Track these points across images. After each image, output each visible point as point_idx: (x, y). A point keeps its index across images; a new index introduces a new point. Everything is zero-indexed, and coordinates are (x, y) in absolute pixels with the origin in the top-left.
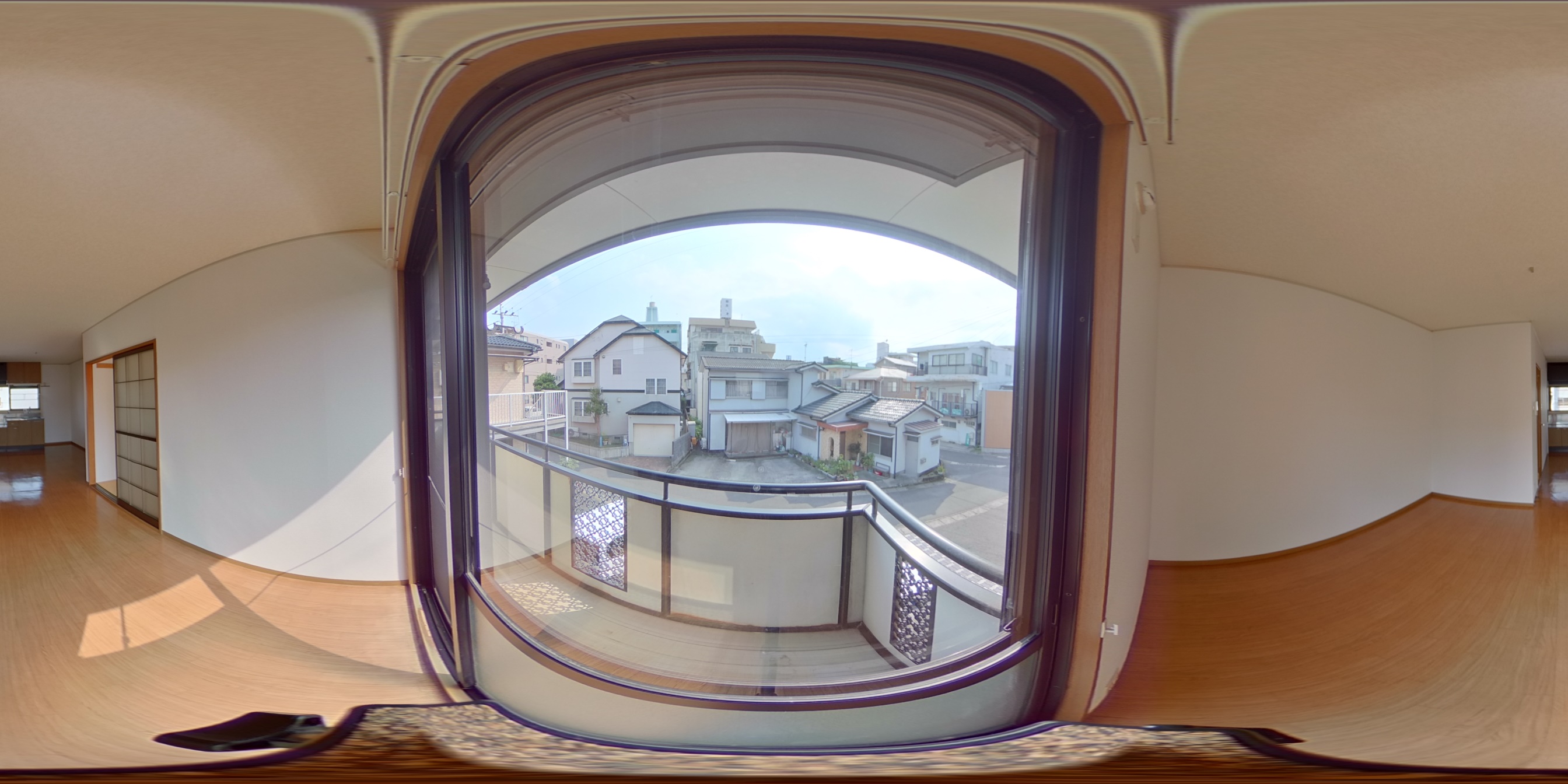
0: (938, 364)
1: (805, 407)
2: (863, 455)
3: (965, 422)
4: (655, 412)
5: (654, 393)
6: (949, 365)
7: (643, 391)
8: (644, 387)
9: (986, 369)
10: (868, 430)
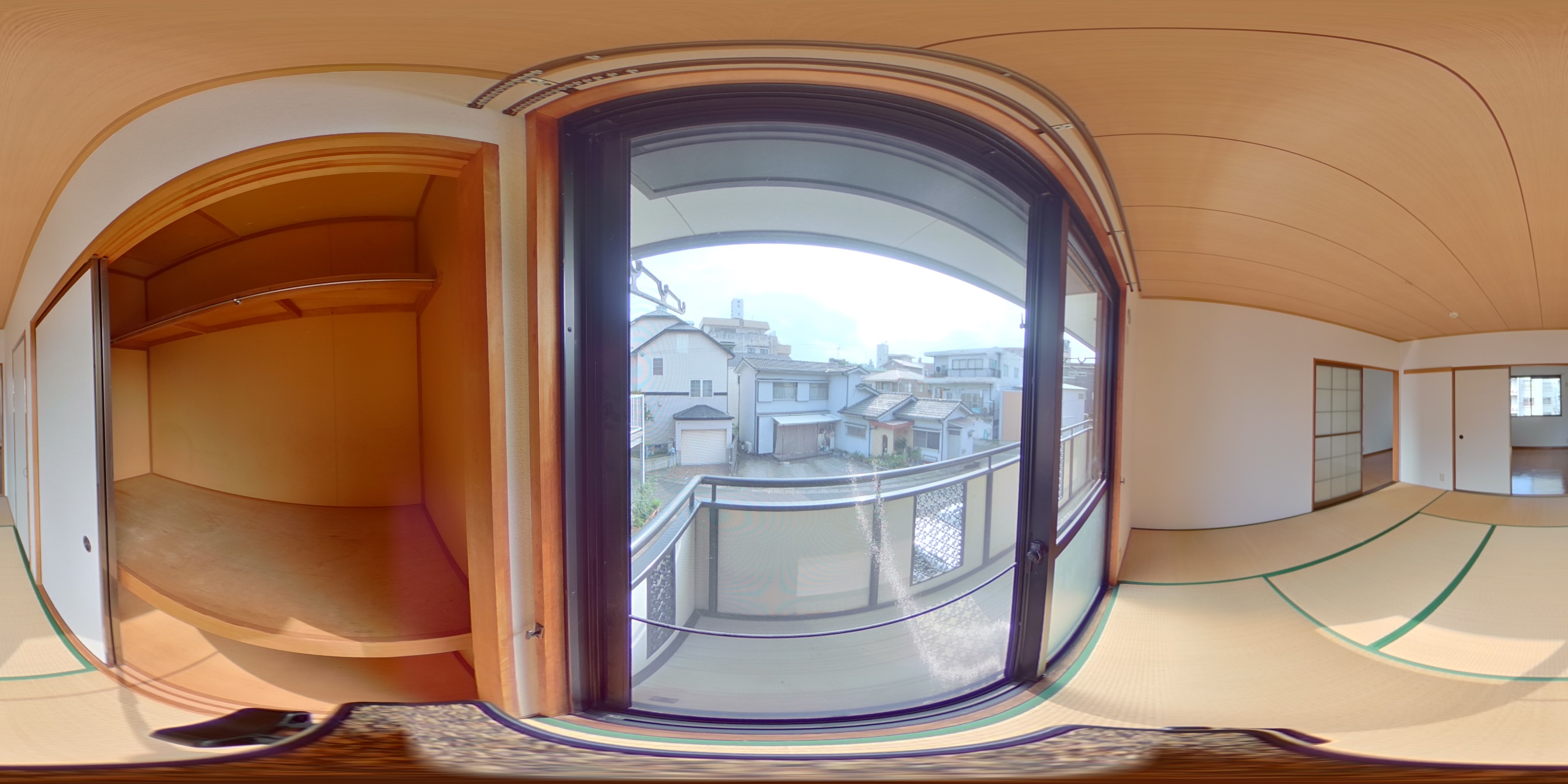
0: (957, 368)
1: (852, 407)
2: (909, 449)
3: (982, 419)
4: (705, 417)
5: (699, 396)
6: (968, 369)
7: (687, 394)
8: (688, 390)
9: (999, 372)
10: (914, 427)
